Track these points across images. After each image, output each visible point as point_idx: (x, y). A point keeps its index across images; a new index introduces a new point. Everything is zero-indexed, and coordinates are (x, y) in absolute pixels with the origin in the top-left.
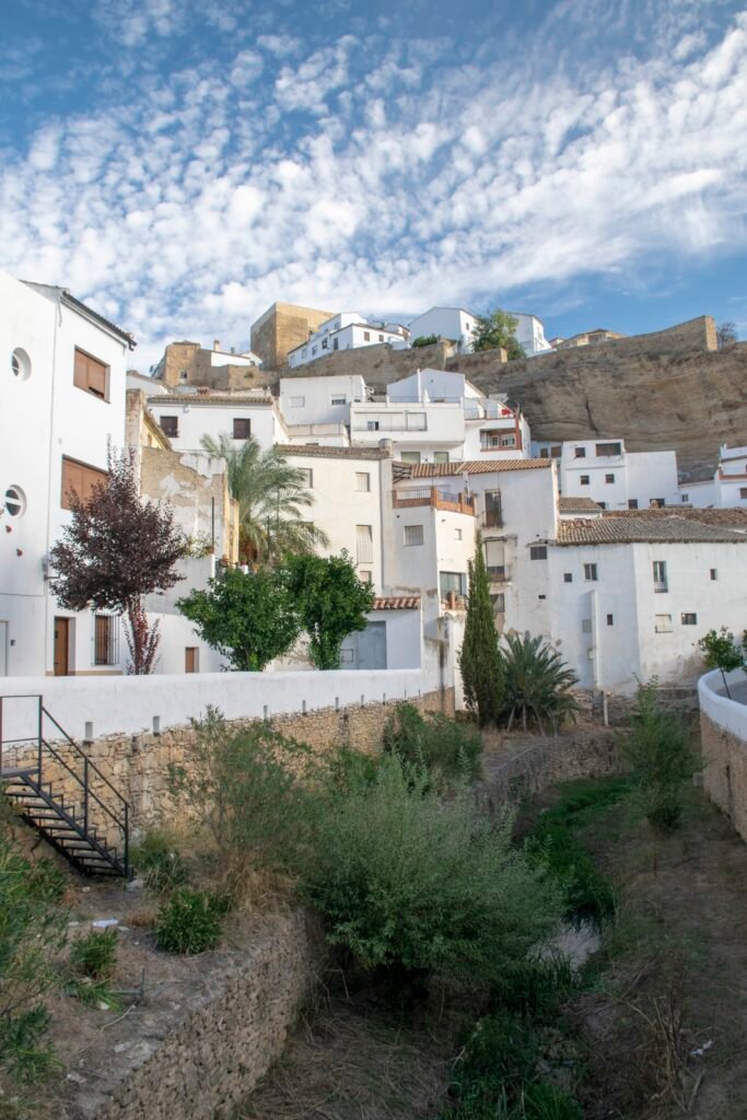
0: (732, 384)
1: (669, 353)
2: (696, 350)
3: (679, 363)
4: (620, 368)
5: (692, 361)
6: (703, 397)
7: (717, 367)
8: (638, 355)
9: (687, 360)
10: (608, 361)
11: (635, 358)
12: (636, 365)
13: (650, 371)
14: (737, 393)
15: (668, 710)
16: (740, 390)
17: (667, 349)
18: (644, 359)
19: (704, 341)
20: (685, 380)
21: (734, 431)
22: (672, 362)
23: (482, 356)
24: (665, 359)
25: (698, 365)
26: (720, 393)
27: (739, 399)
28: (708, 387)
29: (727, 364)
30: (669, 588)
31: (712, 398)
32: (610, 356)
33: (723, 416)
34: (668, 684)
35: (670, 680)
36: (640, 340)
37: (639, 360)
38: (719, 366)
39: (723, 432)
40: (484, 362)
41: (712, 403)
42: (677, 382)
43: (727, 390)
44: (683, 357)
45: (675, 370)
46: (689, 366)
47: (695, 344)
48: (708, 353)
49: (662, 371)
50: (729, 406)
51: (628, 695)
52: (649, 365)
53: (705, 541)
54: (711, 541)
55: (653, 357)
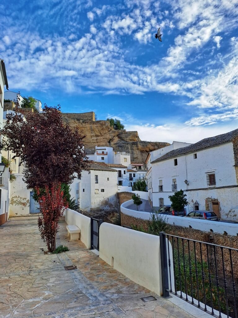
0: (98, 130)
1: (82, 120)
2: (90, 120)
3: (85, 123)
4: (69, 121)
5: (89, 123)
6: (90, 133)
7: (95, 125)
8: (74, 119)
9: (87, 122)
10: (65, 119)
11: (73, 119)
12: (73, 121)
13: (77, 123)
14: (99, 133)
15: (98, 215)
16: (100, 132)
17: (82, 118)
18: (75, 120)
19: (92, 118)
20: (86, 127)
21: (97, 142)
22: (83, 122)
23: (26, 109)
24: (81, 121)
25: (90, 124)
26: (95, 132)
27: (99, 134)
28: (92, 130)
29: (98, 125)
30: (98, 182)
31: (93, 133)
32: (66, 117)
33: (95, 138)
34: (97, 208)
35: (98, 207)
36: (75, 114)
37: (74, 120)
38: (96, 126)
39: (94, 142)
40: (26, 111)
41: (92, 134)
42: (84, 127)
43: (97, 131)
44: (86, 121)
45: (84, 124)
46: (88, 124)
47: (89, 118)
48: (93, 122)
49: (80, 124)
50: (97, 136)
51: (88, 211)
52: (77, 122)
53: (107, 171)
54: (108, 171)
55: (78, 120)
